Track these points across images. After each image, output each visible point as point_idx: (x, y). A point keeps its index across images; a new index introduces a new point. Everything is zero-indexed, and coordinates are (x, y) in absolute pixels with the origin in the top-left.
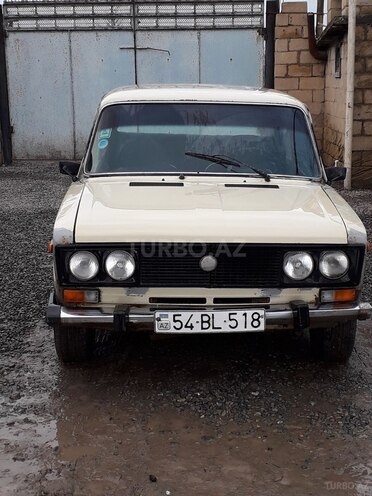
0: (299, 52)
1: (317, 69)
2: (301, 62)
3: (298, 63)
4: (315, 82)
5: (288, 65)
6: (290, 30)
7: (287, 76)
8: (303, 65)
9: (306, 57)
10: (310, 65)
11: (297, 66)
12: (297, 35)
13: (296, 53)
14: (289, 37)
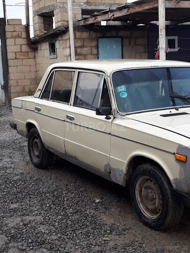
0: (21, 45)
1: (31, 54)
2: (23, 51)
3: (21, 51)
4: (31, 61)
5: (16, 53)
6: (15, 34)
7: (16, 58)
8: (24, 52)
9: (25, 48)
10: (27, 52)
11: (21, 53)
12: (19, 36)
13: (19, 46)
14: (15, 37)
